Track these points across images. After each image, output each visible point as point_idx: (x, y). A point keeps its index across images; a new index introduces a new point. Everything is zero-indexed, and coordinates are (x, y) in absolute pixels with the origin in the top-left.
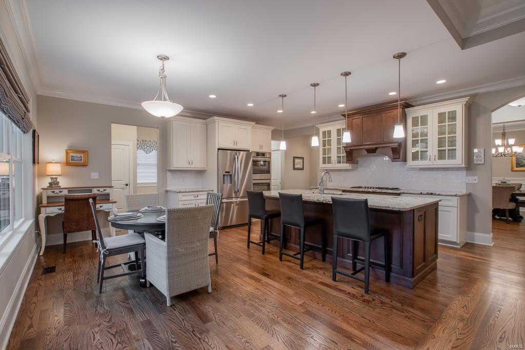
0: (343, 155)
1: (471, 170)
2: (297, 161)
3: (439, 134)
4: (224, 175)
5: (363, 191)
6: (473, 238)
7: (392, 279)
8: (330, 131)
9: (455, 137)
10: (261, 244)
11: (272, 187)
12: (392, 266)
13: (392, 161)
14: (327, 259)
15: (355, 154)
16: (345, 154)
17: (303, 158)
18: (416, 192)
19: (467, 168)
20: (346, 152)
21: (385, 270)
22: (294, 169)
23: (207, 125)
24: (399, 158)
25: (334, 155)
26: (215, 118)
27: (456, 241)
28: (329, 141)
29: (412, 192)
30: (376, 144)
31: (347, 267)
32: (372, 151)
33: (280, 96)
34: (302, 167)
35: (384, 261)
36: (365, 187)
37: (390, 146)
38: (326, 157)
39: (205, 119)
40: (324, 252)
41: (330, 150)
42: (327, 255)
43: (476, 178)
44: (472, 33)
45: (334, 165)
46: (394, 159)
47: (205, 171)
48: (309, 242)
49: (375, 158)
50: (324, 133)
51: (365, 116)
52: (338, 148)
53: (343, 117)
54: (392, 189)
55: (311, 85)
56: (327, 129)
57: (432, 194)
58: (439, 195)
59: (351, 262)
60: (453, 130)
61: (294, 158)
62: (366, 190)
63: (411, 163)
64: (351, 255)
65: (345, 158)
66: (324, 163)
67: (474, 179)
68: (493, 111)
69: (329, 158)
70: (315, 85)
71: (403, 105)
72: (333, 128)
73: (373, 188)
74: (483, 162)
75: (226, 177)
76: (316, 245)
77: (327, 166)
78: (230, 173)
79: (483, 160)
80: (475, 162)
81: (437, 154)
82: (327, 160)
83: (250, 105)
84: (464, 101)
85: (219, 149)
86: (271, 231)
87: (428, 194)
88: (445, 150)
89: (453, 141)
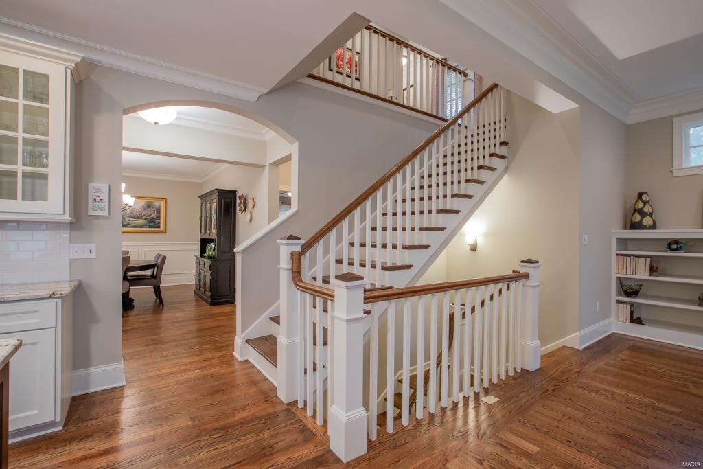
1: (81, 228)
6: (86, 381)
9: (46, 143)
19: (71, 223)
43: (93, 247)
67: (85, 250)
68: (126, 112)
74: (106, 214)
79: (107, 208)
80: (91, 213)
84: (70, 61)
89: (41, 154)
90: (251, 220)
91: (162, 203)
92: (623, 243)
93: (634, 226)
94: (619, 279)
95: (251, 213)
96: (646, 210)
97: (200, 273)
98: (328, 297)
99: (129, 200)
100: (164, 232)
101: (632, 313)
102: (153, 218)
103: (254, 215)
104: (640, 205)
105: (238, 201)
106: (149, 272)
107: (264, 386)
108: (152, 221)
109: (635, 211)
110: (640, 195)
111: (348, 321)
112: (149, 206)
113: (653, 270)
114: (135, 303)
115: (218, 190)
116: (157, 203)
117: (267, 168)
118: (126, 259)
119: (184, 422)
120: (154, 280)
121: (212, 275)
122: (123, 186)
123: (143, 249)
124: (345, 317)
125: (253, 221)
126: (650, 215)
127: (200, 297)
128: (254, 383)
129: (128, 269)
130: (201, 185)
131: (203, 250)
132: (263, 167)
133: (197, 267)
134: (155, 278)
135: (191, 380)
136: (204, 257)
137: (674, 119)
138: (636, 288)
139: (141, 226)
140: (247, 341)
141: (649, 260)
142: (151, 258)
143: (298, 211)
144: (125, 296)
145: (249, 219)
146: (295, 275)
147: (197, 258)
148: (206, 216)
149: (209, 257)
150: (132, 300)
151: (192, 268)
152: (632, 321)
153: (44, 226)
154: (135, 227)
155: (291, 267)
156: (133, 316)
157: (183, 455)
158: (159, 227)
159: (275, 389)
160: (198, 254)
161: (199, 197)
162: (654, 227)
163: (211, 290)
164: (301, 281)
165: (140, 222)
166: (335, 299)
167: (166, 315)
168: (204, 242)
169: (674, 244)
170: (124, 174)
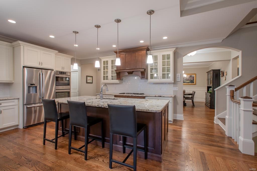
0: (115, 75)
1: (175, 84)
2: (88, 78)
3: (163, 66)
4: (29, 87)
5: (126, 96)
6: (176, 117)
7: (148, 156)
8: (108, 61)
9: (170, 67)
10: (54, 141)
11: (72, 94)
12: (149, 148)
13: (141, 79)
14: (105, 145)
15: (121, 75)
16: (116, 75)
17: (92, 77)
18: (153, 96)
19: (174, 83)
20: (116, 73)
21: (145, 151)
22: (87, 83)
23: (13, 48)
24: (144, 77)
25: (110, 75)
26: (20, 42)
27: (171, 120)
28: (107, 67)
29: (151, 96)
30: (133, 69)
31: (120, 150)
32: (130, 73)
33: (74, 32)
34: (91, 82)
35: (144, 145)
36: (127, 93)
37: (140, 71)
38: (105, 76)
39: (11, 43)
40: (104, 141)
41: (107, 72)
42: (105, 143)
43: (177, 88)
44: (185, 9)
45: (110, 81)
46: (142, 78)
47: (12, 83)
48: (93, 134)
49: (132, 77)
50: (104, 62)
51: (127, 53)
52: (112, 71)
53: (115, 54)
54: (141, 94)
55: (95, 26)
56: (105, 60)
57: (160, 96)
58: (164, 97)
59: (122, 147)
60: (168, 64)
61: (87, 76)
62: (128, 95)
63: (150, 80)
64: (122, 142)
65: (116, 77)
66: (104, 79)
67: (176, 89)
68: (183, 56)
69: (107, 76)
70: (98, 27)
71: (146, 49)
72: (109, 59)
73: (131, 94)
74: (180, 80)
75: (31, 88)
76: (97, 136)
77: (106, 81)
78: (35, 85)
79: (180, 79)
80: (177, 80)
81: (161, 75)
82: (106, 78)
83: (52, 37)
84: (173, 50)
85: (24, 67)
86: (66, 127)
87: (158, 96)
88: (165, 74)
89: (169, 69)
90: (225, 80)
91: (195, 75)
95: (225, 77)
97: (207, 98)
98: (239, 103)
99: (185, 76)
100: (195, 84)
102: (192, 80)
103: (227, 78)
105: (221, 73)
106: (190, 96)
107: (222, 131)
108: (192, 81)
111: (244, 110)
112: (191, 76)
114: (187, 104)
115: (212, 70)
116: (193, 75)
117: (231, 60)
118: (184, 92)
119: (196, 130)
120: (192, 99)
121: (210, 98)
122: (183, 72)
123: (189, 89)
124: (243, 109)
125: (226, 80)
127: (207, 106)
128: (218, 129)
129: (185, 95)
130: (208, 68)
131: (208, 90)
132: (230, 60)
133: (206, 96)
134: (192, 98)
135: (199, 123)
136: (208, 92)
139: (189, 83)
140: (218, 118)
142: (191, 92)
143: (242, 76)
144: (184, 102)
145: (224, 79)
146: (231, 97)
147: (206, 93)
148: (209, 79)
149: (210, 93)
150: (186, 104)
151: (204, 97)
153: (165, 83)
154: (187, 83)
155: (230, 95)
156: (186, 108)
157: (195, 134)
158: (194, 83)
159: (225, 132)
160: (206, 92)
161: (207, 72)
163: (210, 104)
164: (234, 99)
165: (188, 81)
166: (241, 104)
167: (195, 109)
168: (209, 88)
170: (183, 68)
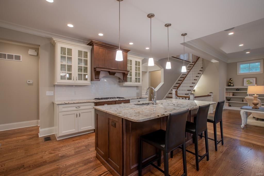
32: (113, 74)
50: (63, 49)
56: (67, 46)
63: (126, 83)
88: (137, 78)
92: (227, 89)
93: (229, 86)
94: (226, 97)
96: (232, 82)
101: (229, 104)
104: (230, 81)
109: (229, 82)
110: (230, 79)
113: (233, 95)
126: (233, 83)
137: (237, 63)
138: (230, 99)
141: (232, 93)
152: (229, 106)
162: (233, 86)
169: (238, 89)
